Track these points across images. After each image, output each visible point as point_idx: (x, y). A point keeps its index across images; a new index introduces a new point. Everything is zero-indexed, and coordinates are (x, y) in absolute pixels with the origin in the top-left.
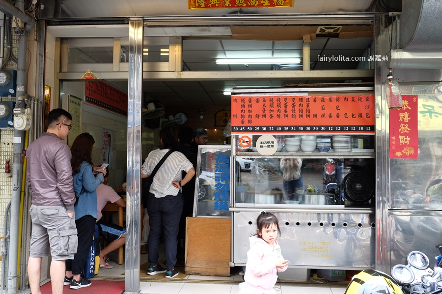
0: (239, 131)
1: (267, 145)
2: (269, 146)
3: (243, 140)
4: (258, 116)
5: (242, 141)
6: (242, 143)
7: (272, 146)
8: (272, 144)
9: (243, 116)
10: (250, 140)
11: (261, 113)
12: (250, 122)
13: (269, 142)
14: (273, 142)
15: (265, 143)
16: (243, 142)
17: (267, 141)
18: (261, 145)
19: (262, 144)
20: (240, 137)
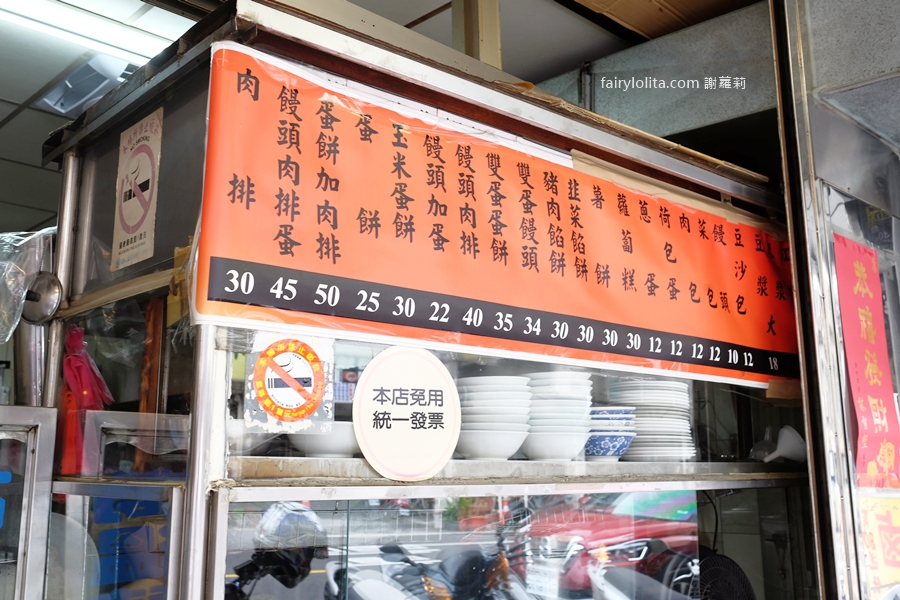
0: (260, 298)
1: (407, 411)
2: (418, 421)
3: (275, 367)
4: (370, 222)
5: (271, 374)
6: (273, 392)
7: (437, 419)
8: (433, 408)
9: (287, 203)
10: (319, 375)
11: (388, 211)
12: (329, 247)
13: (418, 396)
14: (437, 396)
15: (401, 396)
16: (279, 383)
17: (410, 385)
18: (381, 408)
19: (387, 407)
20: (259, 344)
